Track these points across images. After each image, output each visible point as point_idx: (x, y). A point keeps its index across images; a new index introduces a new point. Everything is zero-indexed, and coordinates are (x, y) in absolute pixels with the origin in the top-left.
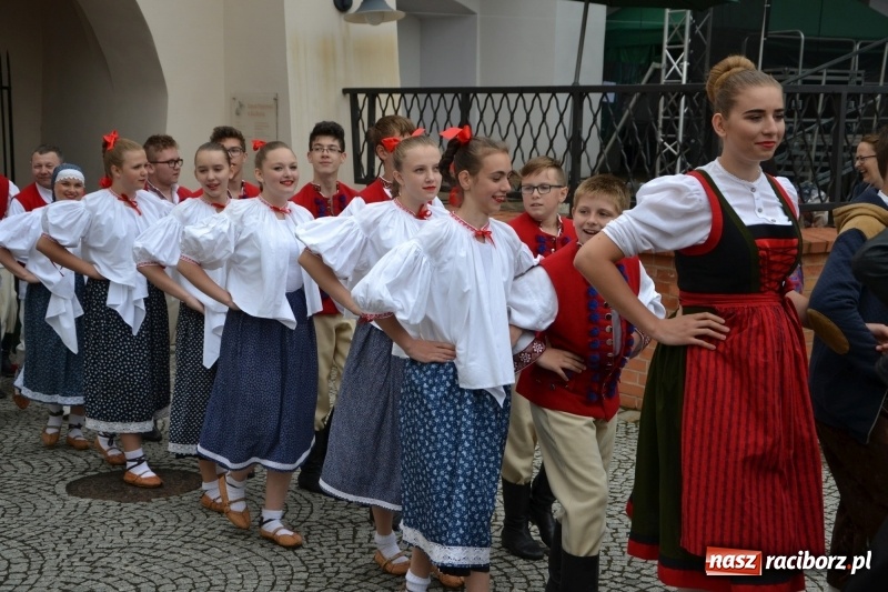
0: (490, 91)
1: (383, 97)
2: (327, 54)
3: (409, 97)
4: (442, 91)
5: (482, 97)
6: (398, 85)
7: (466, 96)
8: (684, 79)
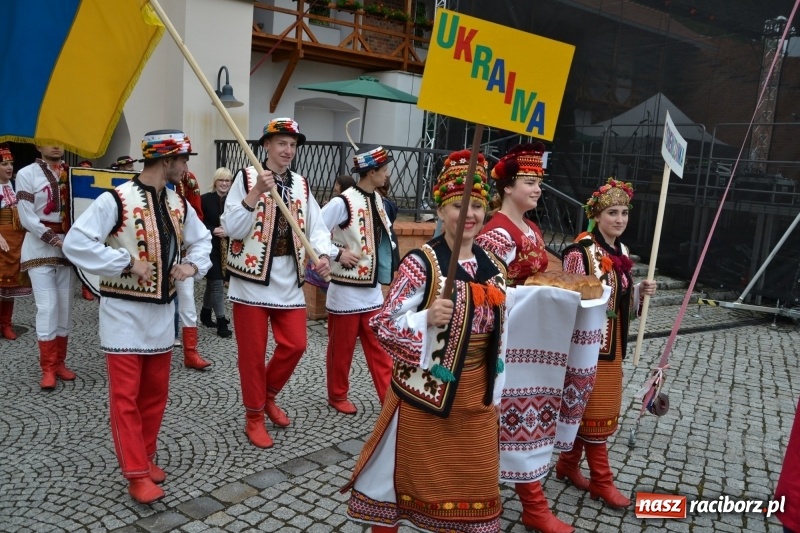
1: (228, 145)
2: (207, 122)
8: (432, 147)
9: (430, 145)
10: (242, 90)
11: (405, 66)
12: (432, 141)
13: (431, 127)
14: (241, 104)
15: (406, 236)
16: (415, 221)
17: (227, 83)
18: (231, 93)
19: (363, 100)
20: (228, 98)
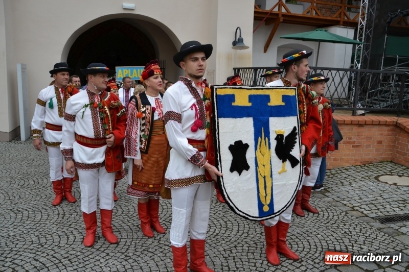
1: (241, 70)
2: (229, 58)
8: (359, 68)
9: (358, 67)
10: (248, 40)
11: (342, 23)
12: (359, 66)
13: (358, 57)
14: (247, 48)
15: (347, 124)
16: (353, 115)
17: (240, 36)
18: (243, 41)
19: (318, 43)
20: (239, 45)
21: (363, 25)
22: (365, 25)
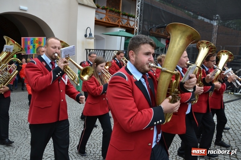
0: (108, 50)
1: (91, 50)
2: (83, 44)
3: (95, 51)
4: (101, 50)
5: (107, 51)
6: (94, 49)
7: (104, 51)
11: (120, 26)
17: (90, 32)
18: (92, 35)
19: (121, 37)
20: (91, 37)
21: (137, 30)
22: (138, 29)
